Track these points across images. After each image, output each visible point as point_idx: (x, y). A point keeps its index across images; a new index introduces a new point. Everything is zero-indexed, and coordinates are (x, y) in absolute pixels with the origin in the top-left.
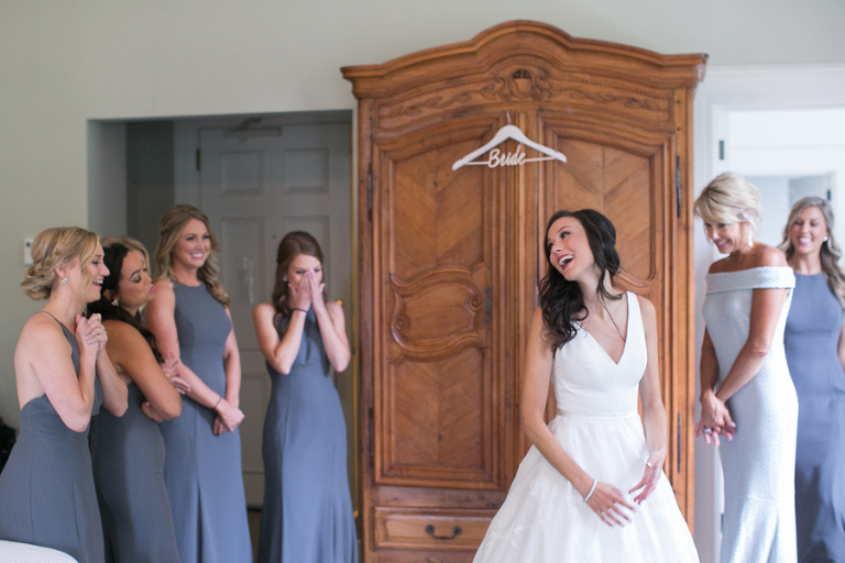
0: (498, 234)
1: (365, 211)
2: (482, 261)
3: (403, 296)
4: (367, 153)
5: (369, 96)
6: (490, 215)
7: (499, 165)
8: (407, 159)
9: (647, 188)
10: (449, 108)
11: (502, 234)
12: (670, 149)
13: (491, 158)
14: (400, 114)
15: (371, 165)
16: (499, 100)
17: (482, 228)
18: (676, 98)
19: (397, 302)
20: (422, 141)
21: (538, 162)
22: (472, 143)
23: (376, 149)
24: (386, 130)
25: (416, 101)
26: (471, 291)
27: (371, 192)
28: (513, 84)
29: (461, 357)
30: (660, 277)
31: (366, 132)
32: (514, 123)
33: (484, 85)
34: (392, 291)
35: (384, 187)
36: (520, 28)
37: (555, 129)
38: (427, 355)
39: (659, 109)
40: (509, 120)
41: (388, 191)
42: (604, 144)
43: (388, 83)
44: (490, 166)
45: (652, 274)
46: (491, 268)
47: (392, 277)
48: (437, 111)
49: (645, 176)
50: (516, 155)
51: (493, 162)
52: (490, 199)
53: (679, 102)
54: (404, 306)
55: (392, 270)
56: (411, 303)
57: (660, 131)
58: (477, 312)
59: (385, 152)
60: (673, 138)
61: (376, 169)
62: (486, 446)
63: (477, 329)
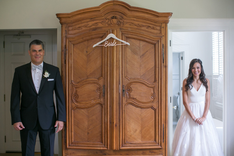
0: (107, 68)
1: (63, 60)
2: (102, 76)
3: (76, 88)
4: (64, 42)
5: (65, 23)
6: (105, 62)
7: (108, 46)
8: (77, 44)
9: (154, 54)
10: (91, 28)
11: (109, 68)
12: (161, 42)
13: (105, 44)
14: (75, 29)
15: (66, 46)
16: (107, 25)
17: (102, 66)
18: (162, 26)
19: (74, 90)
20: (83, 38)
21: (120, 45)
22: (99, 39)
23: (67, 40)
24: (70, 34)
25: (80, 25)
26: (98, 86)
27: (66, 54)
28: (111, 21)
29: (95, 107)
30: (158, 82)
31: (64, 35)
32: (113, 33)
33: (102, 21)
34: (72, 86)
35: (70, 53)
36: (114, 3)
37: (125, 35)
38: (84, 107)
39: (157, 30)
40: (111, 32)
41: (71, 54)
42: (140, 40)
43: (72, 19)
44: (105, 46)
45: (155, 81)
46: (105, 79)
47: (73, 82)
48: (87, 28)
49: (153, 50)
50: (113, 43)
52: (105, 57)
53: (163, 27)
54: (76, 91)
55: (72, 79)
56: (78, 90)
57: (158, 36)
58: (100, 93)
59: (70, 41)
60: (162, 38)
61: (67, 47)
62: (103, 136)
63: (100, 98)
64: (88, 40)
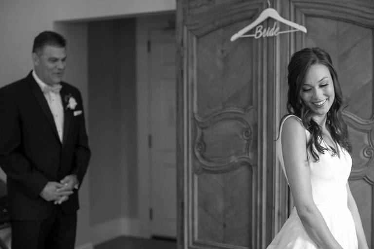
1: (180, 71)
2: (252, 104)
3: (202, 129)
4: (180, 32)
6: (257, 72)
7: (262, 37)
8: (204, 35)
11: (265, 86)
13: (257, 32)
17: (251, 82)
19: (198, 132)
20: (213, 23)
21: (290, 33)
22: (246, 22)
23: (185, 29)
26: (245, 126)
32: (273, 7)
34: (195, 125)
35: (190, 55)
37: (302, 10)
38: (216, 169)
40: (269, 4)
41: (192, 57)
42: (338, 19)
44: (256, 38)
45: (373, 115)
46: (257, 110)
47: (195, 115)
49: (369, 42)
50: (273, 29)
51: (258, 34)
52: (257, 61)
54: (202, 135)
55: (195, 110)
56: (207, 133)
58: (248, 140)
59: (191, 31)
61: (185, 42)
62: (253, 234)
63: (248, 152)
64: (224, 26)
